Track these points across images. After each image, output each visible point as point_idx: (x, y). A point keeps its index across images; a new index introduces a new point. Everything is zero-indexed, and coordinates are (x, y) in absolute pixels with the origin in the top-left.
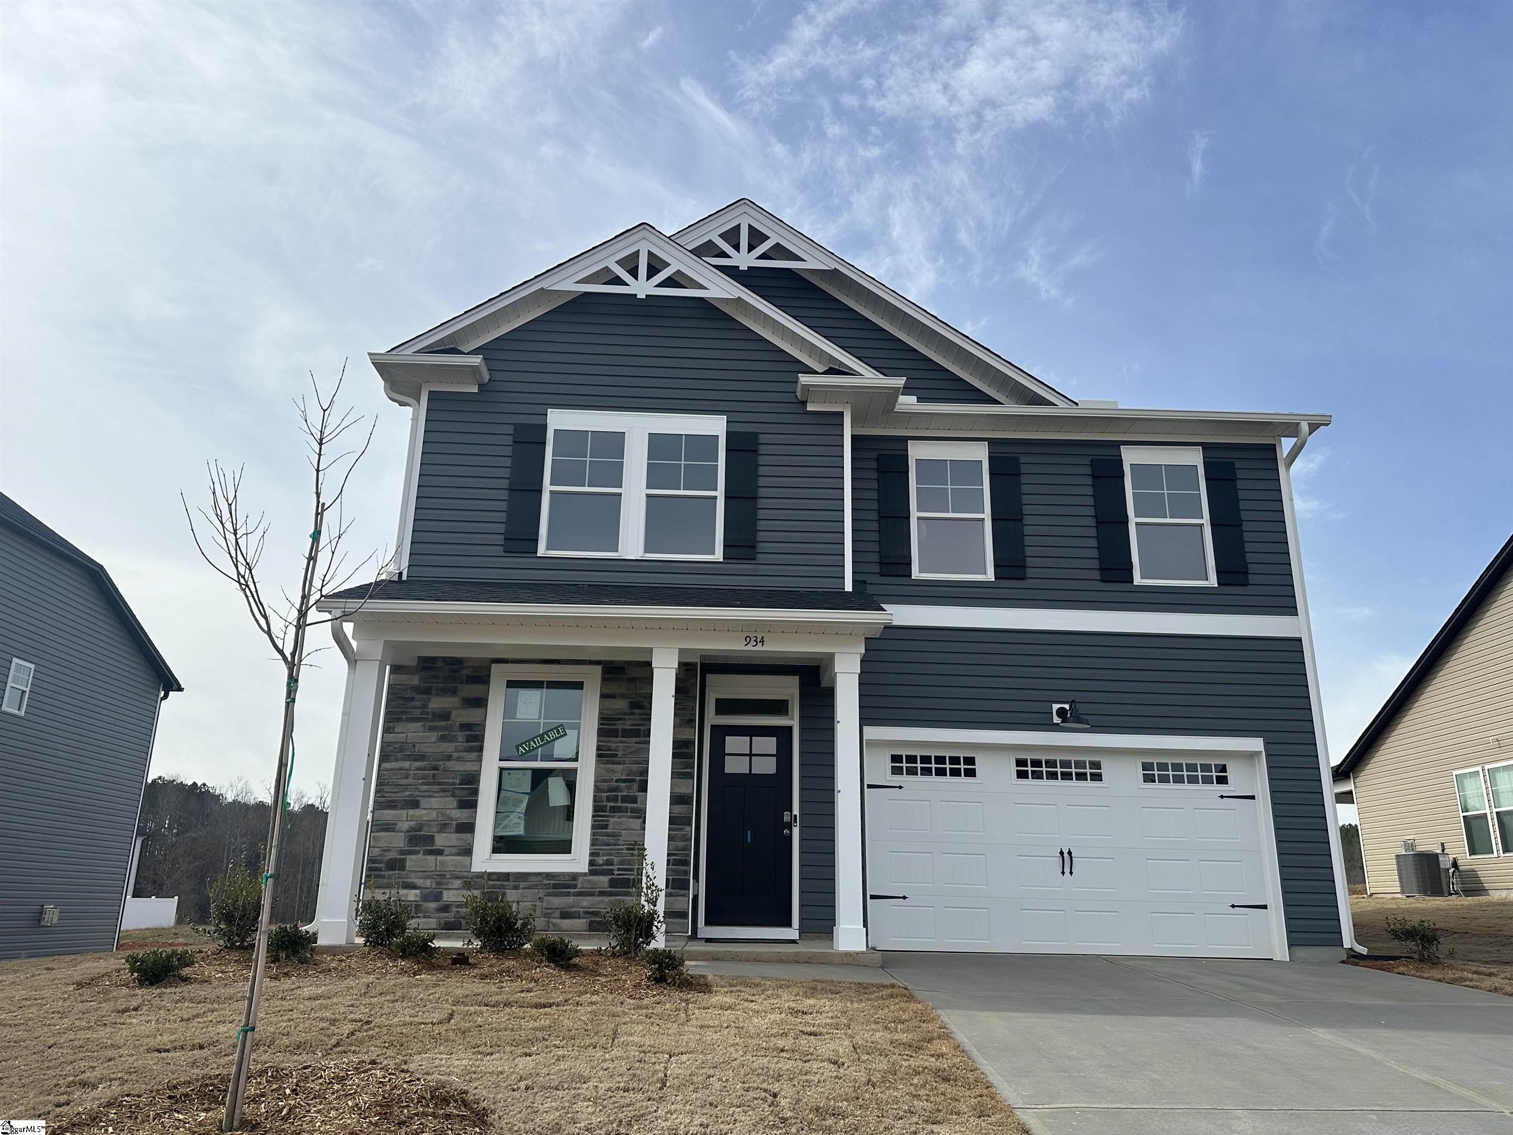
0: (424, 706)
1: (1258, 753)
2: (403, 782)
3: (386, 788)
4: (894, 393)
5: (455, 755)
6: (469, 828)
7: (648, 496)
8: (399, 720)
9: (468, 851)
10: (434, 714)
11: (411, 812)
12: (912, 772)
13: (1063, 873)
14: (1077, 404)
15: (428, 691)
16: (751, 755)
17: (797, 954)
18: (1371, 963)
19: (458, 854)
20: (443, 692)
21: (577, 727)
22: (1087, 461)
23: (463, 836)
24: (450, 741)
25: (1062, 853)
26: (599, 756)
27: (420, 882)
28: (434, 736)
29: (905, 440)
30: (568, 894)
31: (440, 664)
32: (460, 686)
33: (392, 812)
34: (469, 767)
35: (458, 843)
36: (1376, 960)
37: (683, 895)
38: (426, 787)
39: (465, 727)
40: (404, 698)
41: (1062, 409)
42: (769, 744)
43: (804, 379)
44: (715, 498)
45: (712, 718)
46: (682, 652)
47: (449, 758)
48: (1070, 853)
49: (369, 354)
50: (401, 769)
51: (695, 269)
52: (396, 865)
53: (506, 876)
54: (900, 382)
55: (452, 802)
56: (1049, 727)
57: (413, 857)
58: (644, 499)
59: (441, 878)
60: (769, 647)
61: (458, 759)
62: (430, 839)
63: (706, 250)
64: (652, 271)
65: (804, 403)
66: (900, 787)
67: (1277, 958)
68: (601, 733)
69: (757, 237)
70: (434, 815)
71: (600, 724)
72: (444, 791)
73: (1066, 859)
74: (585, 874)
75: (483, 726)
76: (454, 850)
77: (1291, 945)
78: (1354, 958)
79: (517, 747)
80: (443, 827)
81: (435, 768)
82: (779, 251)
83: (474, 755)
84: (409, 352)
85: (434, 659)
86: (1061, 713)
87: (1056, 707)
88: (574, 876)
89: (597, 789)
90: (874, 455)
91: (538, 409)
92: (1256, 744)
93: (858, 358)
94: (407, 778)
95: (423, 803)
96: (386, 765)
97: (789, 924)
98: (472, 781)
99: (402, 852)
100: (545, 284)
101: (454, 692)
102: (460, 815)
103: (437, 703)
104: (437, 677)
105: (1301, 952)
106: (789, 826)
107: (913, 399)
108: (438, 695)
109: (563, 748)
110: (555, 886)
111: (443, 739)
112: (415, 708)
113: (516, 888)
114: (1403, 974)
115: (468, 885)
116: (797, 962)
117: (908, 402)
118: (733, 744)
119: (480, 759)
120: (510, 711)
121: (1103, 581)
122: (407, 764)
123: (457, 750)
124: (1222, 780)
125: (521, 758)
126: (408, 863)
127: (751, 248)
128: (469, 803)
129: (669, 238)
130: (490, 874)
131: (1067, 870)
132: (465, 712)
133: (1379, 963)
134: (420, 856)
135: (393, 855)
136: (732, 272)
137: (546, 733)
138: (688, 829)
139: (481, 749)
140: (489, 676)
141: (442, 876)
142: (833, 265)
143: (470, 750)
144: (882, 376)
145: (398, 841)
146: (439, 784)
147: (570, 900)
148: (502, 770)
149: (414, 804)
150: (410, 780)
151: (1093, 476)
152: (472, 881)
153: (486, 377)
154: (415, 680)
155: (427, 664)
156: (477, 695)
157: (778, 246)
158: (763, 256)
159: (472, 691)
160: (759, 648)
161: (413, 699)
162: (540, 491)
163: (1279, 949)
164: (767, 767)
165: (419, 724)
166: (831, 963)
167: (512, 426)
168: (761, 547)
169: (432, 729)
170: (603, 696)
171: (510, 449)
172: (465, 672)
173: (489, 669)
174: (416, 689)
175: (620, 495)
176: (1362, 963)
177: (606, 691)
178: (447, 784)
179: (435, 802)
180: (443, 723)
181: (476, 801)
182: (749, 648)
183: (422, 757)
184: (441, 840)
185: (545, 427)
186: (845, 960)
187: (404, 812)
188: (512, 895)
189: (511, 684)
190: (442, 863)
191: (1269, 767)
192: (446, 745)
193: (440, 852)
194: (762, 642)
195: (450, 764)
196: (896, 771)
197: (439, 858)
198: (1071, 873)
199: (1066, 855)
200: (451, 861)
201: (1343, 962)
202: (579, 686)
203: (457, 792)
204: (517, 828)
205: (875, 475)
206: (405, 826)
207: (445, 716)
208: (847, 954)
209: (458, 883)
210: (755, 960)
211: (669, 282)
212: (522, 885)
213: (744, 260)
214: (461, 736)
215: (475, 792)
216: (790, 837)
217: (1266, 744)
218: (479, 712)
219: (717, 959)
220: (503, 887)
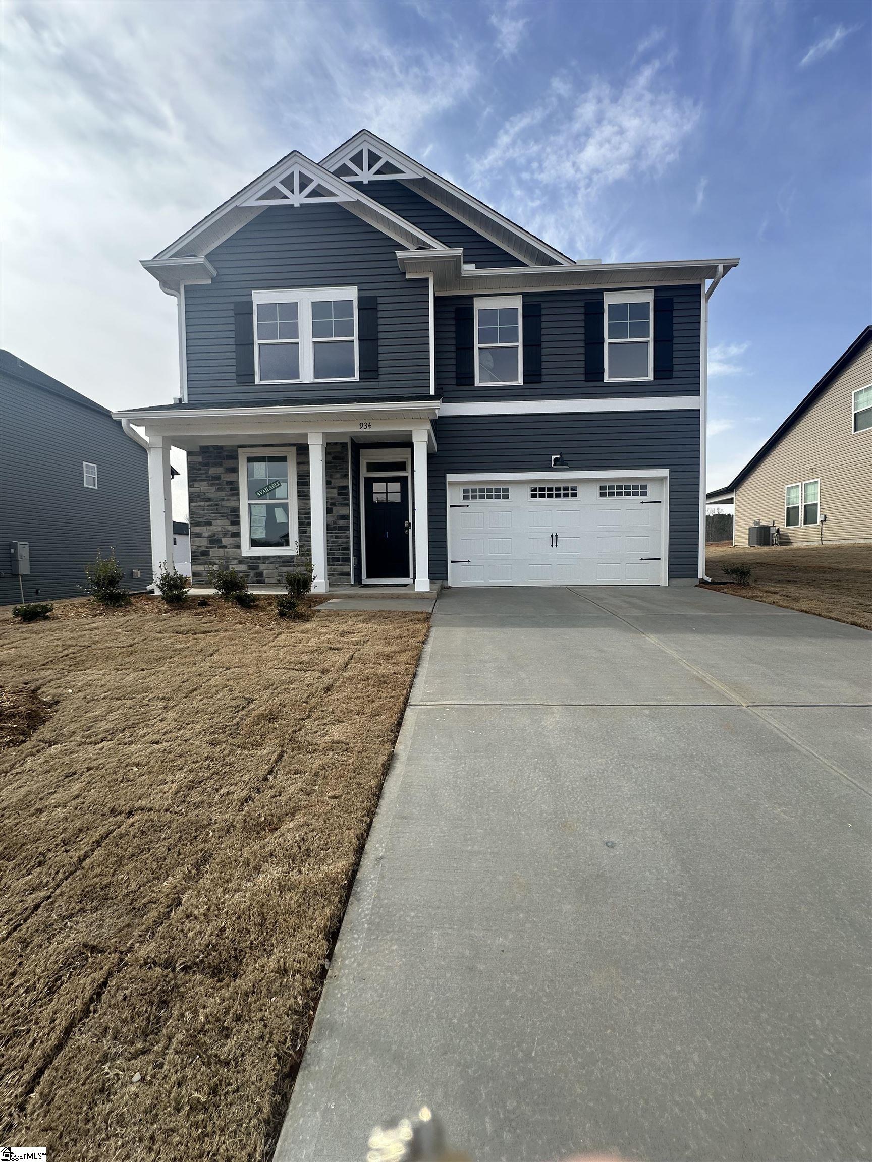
0: (207, 473)
1: (666, 477)
2: (202, 512)
3: (195, 516)
4: (456, 261)
5: (226, 498)
6: (237, 535)
7: (314, 343)
8: (195, 481)
9: (238, 546)
10: (212, 477)
11: (208, 527)
12: (474, 497)
13: (552, 546)
14: (575, 263)
15: (207, 465)
16: (387, 493)
17: (392, 594)
18: (710, 586)
19: (234, 548)
20: (215, 465)
21: (286, 481)
22: (582, 304)
23: (235, 539)
24: (223, 491)
25: (552, 536)
26: (298, 496)
27: (217, 562)
28: (213, 489)
29: (471, 297)
30: (290, 566)
31: (211, 450)
32: (223, 461)
33: (199, 528)
34: (233, 504)
35: (233, 542)
36: (714, 585)
37: (348, 565)
38: (213, 515)
39: (229, 483)
40: (197, 469)
41: (566, 267)
42: (396, 487)
43: (400, 254)
44: (353, 341)
45: (364, 473)
46: (326, 435)
47: (223, 500)
48: (556, 536)
49: (141, 261)
50: (200, 506)
51: (331, 183)
52: (205, 553)
53: (259, 558)
54: (459, 251)
55: (227, 522)
56: (548, 468)
57: (212, 550)
58: (311, 345)
59: (227, 559)
60: (373, 429)
61: (228, 500)
62: (220, 541)
63: (343, 171)
64: (303, 187)
65: (404, 274)
66: (468, 506)
67: (662, 584)
68: (299, 484)
69: (374, 158)
70: (220, 529)
71: (298, 479)
72: (222, 516)
73: (554, 539)
74: (298, 556)
75: (237, 482)
76: (232, 546)
77: (669, 578)
78: (703, 583)
79: (256, 493)
80: (225, 535)
81: (217, 505)
82: (389, 168)
83: (235, 498)
84: (165, 258)
85: (208, 447)
86: (556, 460)
87: (553, 457)
88: (292, 557)
89: (299, 513)
90: (452, 309)
91: (245, 292)
92: (665, 473)
93: (434, 237)
94: (204, 510)
95: (214, 522)
96: (192, 504)
97: (408, 577)
98: (236, 511)
99: (207, 548)
100: (237, 203)
101: (221, 465)
102: (232, 528)
103: (213, 471)
104: (210, 457)
105: (674, 581)
106: (408, 528)
107: (472, 267)
108: (213, 466)
109: (279, 492)
110: (283, 562)
111: (218, 490)
112: (202, 474)
113: (264, 563)
114: (725, 593)
115: (240, 563)
116: (392, 598)
117: (469, 269)
118: (377, 487)
119: (238, 500)
120: (250, 474)
121: (586, 381)
122: (202, 504)
123: (226, 495)
124: (644, 494)
125: (259, 498)
126: (211, 553)
127: (370, 167)
128: (236, 522)
129: (318, 164)
130: (251, 557)
131: (554, 545)
132: (228, 475)
133: (715, 586)
134: (216, 549)
135: (203, 549)
136: (358, 185)
137: (270, 485)
138: (348, 532)
139: (238, 495)
140: (237, 455)
141: (229, 559)
142: (422, 174)
143: (232, 495)
144: (448, 248)
145: (204, 542)
146: (220, 513)
147: (291, 568)
148: (250, 505)
149: (209, 524)
150: (206, 512)
151: (586, 314)
152: (243, 561)
153: (215, 273)
154: (200, 459)
155: (205, 450)
156: (233, 466)
157: (387, 164)
158: (378, 172)
159: (229, 463)
160: (368, 429)
161: (200, 469)
162: (253, 344)
163: (663, 580)
164: (396, 498)
165: (205, 482)
166: (410, 598)
167: (233, 304)
168: (382, 370)
169: (212, 485)
170: (298, 464)
171: (233, 319)
172: (225, 453)
173: (237, 451)
174: (200, 463)
175: (297, 343)
176: (707, 586)
177: (299, 461)
178: (224, 513)
179: (219, 522)
180: (217, 482)
181: (240, 521)
182: (362, 430)
183: (209, 500)
184: (225, 541)
185: (250, 303)
186: (417, 596)
187: (205, 528)
188: (262, 567)
189: (251, 460)
190: (227, 552)
191: (671, 485)
192: (220, 493)
193: (225, 547)
194: (370, 426)
195: (224, 503)
196: (466, 498)
197: (225, 550)
198: (556, 546)
199: (554, 537)
200: (231, 551)
201: (696, 586)
202: (284, 459)
203: (229, 517)
204: (261, 534)
205: (453, 322)
206: (206, 534)
207: (218, 478)
208: (419, 593)
209: (236, 562)
210: (370, 597)
211: (314, 194)
212: (267, 562)
213: (366, 176)
214: (227, 488)
215: (238, 517)
216: (408, 534)
217: (671, 472)
218: (235, 475)
219: (351, 597)
220: (258, 563)
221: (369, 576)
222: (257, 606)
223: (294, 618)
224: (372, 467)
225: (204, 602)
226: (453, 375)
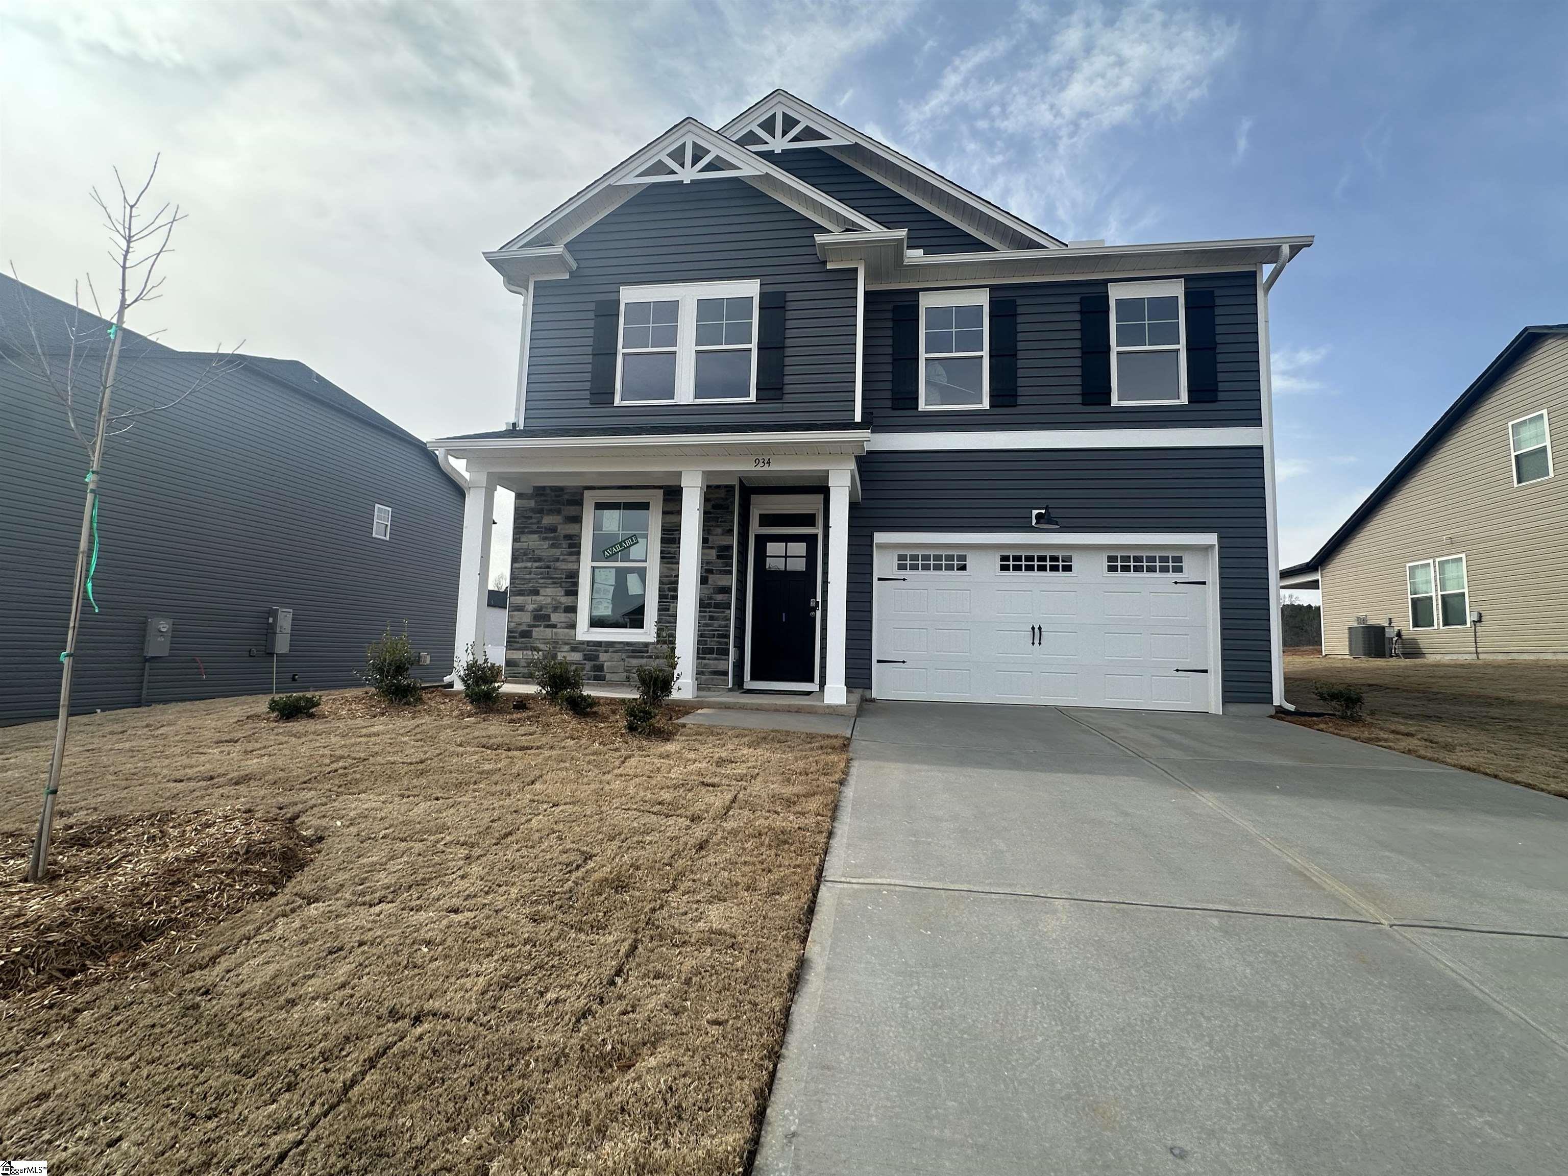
0: (539, 522)
1: (1212, 546)
2: (528, 577)
3: (517, 581)
4: (897, 247)
5: (561, 557)
6: (573, 609)
7: (697, 352)
8: (523, 533)
9: (573, 626)
10: (546, 528)
11: (534, 598)
12: (914, 567)
13: (1033, 644)
14: (1067, 245)
15: (541, 511)
16: (786, 557)
17: (789, 706)
18: (1296, 718)
19: (567, 628)
20: (551, 512)
21: (646, 536)
22: (1077, 299)
23: (569, 615)
24: (558, 548)
25: (1033, 628)
26: (662, 558)
27: (542, 647)
28: (546, 544)
29: (916, 292)
30: (642, 657)
31: (548, 491)
32: (562, 507)
33: (522, 598)
34: (571, 566)
35: (567, 620)
36: (1300, 717)
37: (725, 660)
38: (542, 581)
39: (568, 537)
40: (525, 517)
41: (1053, 251)
42: (800, 548)
43: (819, 238)
44: (750, 350)
45: (755, 529)
46: (707, 474)
47: (557, 560)
48: (1040, 628)
49: (484, 253)
50: (526, 568)
51: (732, 154)
52: (526, 634)
53: (599, 644)
54: (902, 233)
55: (560, 592)
56: (1030, 529)
57: (537, 629)
58: (694, 354)
59: (555, 644)
60: (773, 467)
61: (563, 560)
62: (548, 617)
63: (750, 139)
64: (696, 160)
65: (825, 263)
66: (904, 580)
67: (1212, 711)
68: (663, 541)
69: (789, 123)
70: (549, 600)
71: (662, 534)
72: (554, 583)
73: (1037, 633)
74: (653, 643)
75: (579, 536)
76: (563, 625)
77: (1225, 702)
78: (1281, 713)
79: (604, 552)
80: (556, 609)
81: (549, 567)
82: (809, 133)
83: (574, 558)
84: (515, 248)
85: (544, 488)
86: (1039, 516)
87: (1035, 512)
88: (647, 645)
89: (661, 582)
90: (890, 307)
91: (613, 288)
92: (1211, 539)
93: (867, 216)
94: (530, 574)
95: (542, 591)
96: (516, 565)
97: (811, 680)
98: (573, 576)
99: (529, 626)
100: (611, 181)
101: (559, 512)
102: (566, 601)
103: (547, 520)
104: (545, 501)
105: (1234, 708)
106: (814, 609)
107: (920, 252)
108: (548, 514)
109: (636, 551)
110: (633, 651)
111: (553, 546)
112: (532, 524)
113: (606, 652)
114: (1322, 731)
115: (574, 649)
116: (789, 711)
117: (915, 255)
118: (773, 548)
119: (578, 561)
120: (597, 526)
121: (1083, 404)
122: (529, 564)
123: (562, 554)
124: (1179, 570)
125: (607, 559)
126: (534, 634)
127: (784, 133)
128: (573, 592)
129: (717, 132)
130: (588, 642)
131: (1036, 641)
132: (567, 526)
133: (1303, 718)
134: (542, 629)
135: (524, 628)
136: (768, 156)
137: (624, 541)
138: (728, 611)
139: (579, 553)
140: (582, 500)
141: (557, 643)
142: (853, 140)
143: (571, 554)
144: (886, 230)
145: (526, 618)
146: (552, 578)
147: (644, 661)
148: (593, 568)
149: (536, 592)
150: (532, 576)
151: (1081, 312)
152: (576, 647)
153: (574, 265)
154: (532, 504)
155: (540, 492)
156: (574, 514)
157: (807, 128)
158: (795, 139)
159: (571, 511)
160: (766, 468)
161: (531, 518)
162: (615, 354)
163: (1214, 704)
164: (800, 565)
165: (536, 536)
166: (815, 713)
167: (594, 304)
168: (788, 389)
169: (545, 539)
170: (664, 513)
171: (593, 322)
172: (566, 497)
173: (582, 494)
174: (532, 510)
175: (675, 353)
176: (1289, 718)
177: (666, 509)
178: (556, 578)
179: (549, 591)
180: (552, 535)
181: (577, 591)
182: (758, 468)
183: (539, 560)
184: (555, 618)
185: (618, 302)
186: (827, 711)
187: (529, 598)
188: (603, 657)
189: (600, 506)
190: (556, 634)
191: (1220, 558)
192: (555, 550)
193: (554, 626)
194: (769, 463)
195: (558, 564)
196: (901, 567)
197: (554, 630)
198: (1040, 644)
199: (1036, 630)
200: (562, 632)
201: (1271, 717)
202: (645, 506)
203: (564, 584)
204: (605, 610)
205: (890, 324)
206: (530, 607)
207: (554, 530)
208: (829, 707)
209: (567, 648)
210: (757, 709)
211: (709, 167)
212: (611, 650)
213: (779, 144)
214: (565, 544)
215: (576, 584)
216: (815, 618)
217: (1220, 538)
218: (577, 526)
219: (729, 708)
220: (597, 651)
221: (753, 678)
222: (595, 713)
223: (648, 734)
224: (767, 520)
225: (521, 703)
226: (888, 395)
